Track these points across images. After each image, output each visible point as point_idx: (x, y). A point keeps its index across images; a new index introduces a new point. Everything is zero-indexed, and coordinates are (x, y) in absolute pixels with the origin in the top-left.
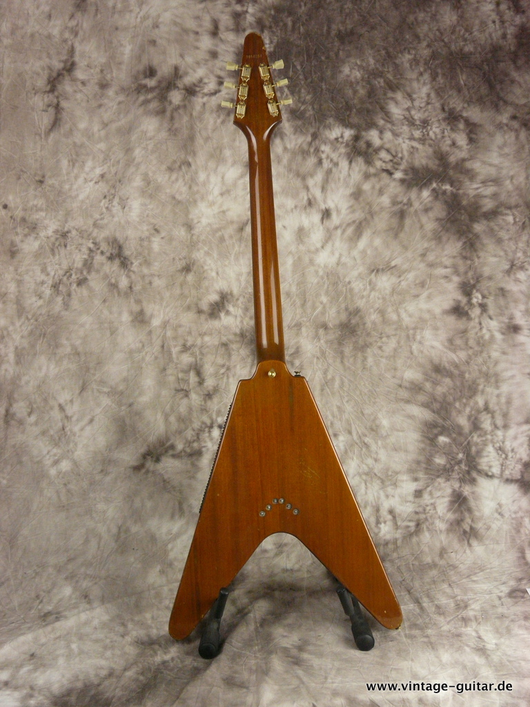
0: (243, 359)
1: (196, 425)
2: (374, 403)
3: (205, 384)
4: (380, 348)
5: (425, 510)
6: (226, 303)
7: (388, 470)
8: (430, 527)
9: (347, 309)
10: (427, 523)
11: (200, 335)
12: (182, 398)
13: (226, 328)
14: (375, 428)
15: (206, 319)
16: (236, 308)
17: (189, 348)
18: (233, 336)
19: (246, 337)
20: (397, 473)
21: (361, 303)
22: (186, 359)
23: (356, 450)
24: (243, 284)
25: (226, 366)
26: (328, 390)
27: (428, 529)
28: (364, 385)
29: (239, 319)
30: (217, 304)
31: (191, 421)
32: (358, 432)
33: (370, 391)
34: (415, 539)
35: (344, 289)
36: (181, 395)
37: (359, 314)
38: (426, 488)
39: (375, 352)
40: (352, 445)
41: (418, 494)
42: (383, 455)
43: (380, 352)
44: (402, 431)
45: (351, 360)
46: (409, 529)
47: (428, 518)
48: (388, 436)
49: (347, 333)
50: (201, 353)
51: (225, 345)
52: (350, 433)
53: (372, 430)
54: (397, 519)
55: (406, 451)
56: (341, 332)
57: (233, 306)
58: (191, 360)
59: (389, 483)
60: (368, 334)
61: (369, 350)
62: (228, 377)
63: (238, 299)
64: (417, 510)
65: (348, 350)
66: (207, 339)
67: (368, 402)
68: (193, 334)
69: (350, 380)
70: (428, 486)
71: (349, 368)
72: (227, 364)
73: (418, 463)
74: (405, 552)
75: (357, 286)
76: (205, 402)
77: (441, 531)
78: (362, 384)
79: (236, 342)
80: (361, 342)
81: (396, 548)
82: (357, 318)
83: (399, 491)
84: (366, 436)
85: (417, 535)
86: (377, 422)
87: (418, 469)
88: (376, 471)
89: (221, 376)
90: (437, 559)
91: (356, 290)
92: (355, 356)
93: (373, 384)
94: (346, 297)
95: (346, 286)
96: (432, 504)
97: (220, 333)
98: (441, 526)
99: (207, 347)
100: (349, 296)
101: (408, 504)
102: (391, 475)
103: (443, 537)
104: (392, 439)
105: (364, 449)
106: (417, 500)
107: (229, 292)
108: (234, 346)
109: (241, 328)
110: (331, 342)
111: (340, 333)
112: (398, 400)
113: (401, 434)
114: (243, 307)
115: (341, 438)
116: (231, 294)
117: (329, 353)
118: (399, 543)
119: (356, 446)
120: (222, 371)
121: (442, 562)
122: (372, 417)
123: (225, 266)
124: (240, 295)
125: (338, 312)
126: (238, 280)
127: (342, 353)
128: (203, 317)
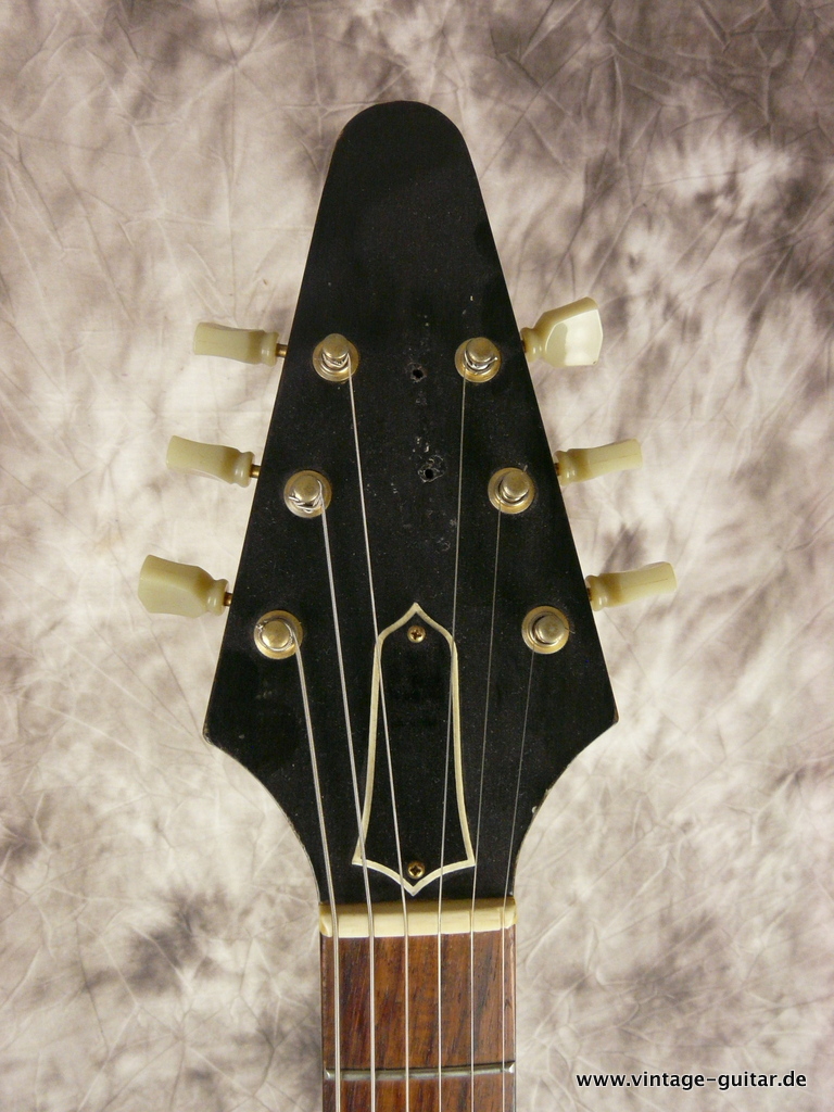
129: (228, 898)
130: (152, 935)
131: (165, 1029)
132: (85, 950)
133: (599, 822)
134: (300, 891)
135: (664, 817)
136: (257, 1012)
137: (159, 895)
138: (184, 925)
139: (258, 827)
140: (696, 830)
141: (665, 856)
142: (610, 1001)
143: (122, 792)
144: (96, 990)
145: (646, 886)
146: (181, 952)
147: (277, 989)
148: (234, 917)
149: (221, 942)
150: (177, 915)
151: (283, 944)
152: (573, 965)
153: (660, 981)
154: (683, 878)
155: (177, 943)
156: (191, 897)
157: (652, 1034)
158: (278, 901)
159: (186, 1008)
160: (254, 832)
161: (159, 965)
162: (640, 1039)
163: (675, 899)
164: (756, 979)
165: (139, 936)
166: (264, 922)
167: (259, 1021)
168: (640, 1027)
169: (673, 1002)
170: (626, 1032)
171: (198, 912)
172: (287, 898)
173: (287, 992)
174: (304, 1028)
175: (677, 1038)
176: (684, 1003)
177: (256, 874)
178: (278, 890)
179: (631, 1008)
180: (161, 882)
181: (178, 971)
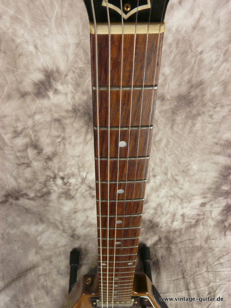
0: (77, 131)
1: (42, 179)
2: (191, 156)
3: (44, 152)
4: (211, 116)
5: (204, 213)
6: (53, 82)
7: (187, 194)
8: (205, 223)
9: (189, 81)
10: (203, 221)
11: (29, 117)
12: (25, 169)
13: (56, 106)
14: (186, 171)
15: (33, 100)
16: (65, 85)
17: (21, 132)
18: (66, 113)
19: (79, 111)
20: (193, 196)
21: (206, 76)
22: (20, 141)
23: (168, 183)
24: (71, 57)
25: (61, 137)
26: (154, 148)
27: (203, 224)
28: (187, 144)
29: (70, 96)
30: (42, 83)
31: (37, 179)
32: (172, 173)
33: (190, 148)
34: (193, 230)
35: (193, 60)
36: (23, 167)
37: (200, 87)
38: (209, 202)
39: (205, 119)
40: (166, 181)
41: (203, 205)
42: (186, 186)
43: (209, 119)
44: (206, 172)
45: (181, 126)
46: (191, 223)
47: (205, 218)
48: (194, 175)
49: (183, 104)
50: (35, 131)
51: (58, 120)
52: (166, 174)
53: (184, 172)
54: (185, 218)
55: (204, 183)
56: (178, 103)
57: (62, 84)
58: (26, 140)
59: (186, 201)
60: (204, 105)
61: (200, 118)
62: (64, 145)
63: (66, 75)
64: (200, 213)
65: (179, 118)
66: (37, 117)
67: (185, 155)
68: (21, 119)
69: (175, 141)
70: (211, 201)
71: (177, 132)
72: (62, 135)
73: (210, 189)
74: (185, 238)
75: (209, 57)
76: (47, 163)
77: (210, 226)
78: (185, 143)
79: (70, 117)
80: (194, 112)
81: (181, 235)
82: (198, 90)
83: (191, 205)
84: (178, 175)
85: (195, 227)
86: (189, 167)
87: (209, 192)
88: (179, 195)
89: (58, 144)
90: (203, 243)
91: (207, 62)
92: (185, 124)
93: (194, 143)
94: (192, 69)
95: (196, 56)
96: (210, 211)
97: (50, 110)
98: (211, 223)
99: (40, 124)
100: (196, 68)
101: (194, 210)
102: (189, 197)
103: (210, 230)
104: (197, 177)
105: (174, 183)
106: (202, 208)
107: (55, 69)
108: (67, 121)
109: (74, 104)
110: (166, 112)
111: (176, 103)
112: (210, 153)
113: (204, 173)
114: (73, 82)
115: (158, 177)
116: (58, 71)
117: (161, 121)
118: (183, 231)
119: (169, 182)
120: (59, 140)
121: (206, 246)
122: (186, 164)
123: (45, 36)
124: (69, 70)
125: (180, 85)
126: (65, 53)
127: (174, 121)
128: (28, 99)
129: (61, 71)
130: (39, 82)
131: (46, 108)
132: (20, 86)
133: (174, 50)
134: (82, 69)
135: (195, 49)
136: (71, 104)
137: (39, 69)
138: (48, 79)
139: (68, 48)
140: (204, 54)
141: (193, 62)
142: (170, 104)
143: (23, 35)
144: (25, 97)
145: (186, 71)
146: (48, 87)
147: (77, 98)
148: (63, 76)
149: (59, 84)
150: (46, 76)
151: (77, 85)
152: (161, 93)
153: (185, 99)
154: (197, 69)
155: (47, 84)
156: (49, 70)
157: (180, 113)
158: (76, 72)
159: (51, 103)
160: (67, 50)
161: (42, 90)
162: (177, 114)
163: (194, 75)
164: (212, 99)
165: (35, 82)
166: (72, 78)
167: (72, 106)
168: (177, 111)
169: (188, 104)
170: (173, 112)
171: (52, 75)
172: (78, 71)
173: (80, 99)
174: (85, 108)
175: (187, 114)
176: (190, 105)
177: (69, 63)
178: (76, 68)
179: (176, 106)
180: (40, 65)
181: (48, 92)
